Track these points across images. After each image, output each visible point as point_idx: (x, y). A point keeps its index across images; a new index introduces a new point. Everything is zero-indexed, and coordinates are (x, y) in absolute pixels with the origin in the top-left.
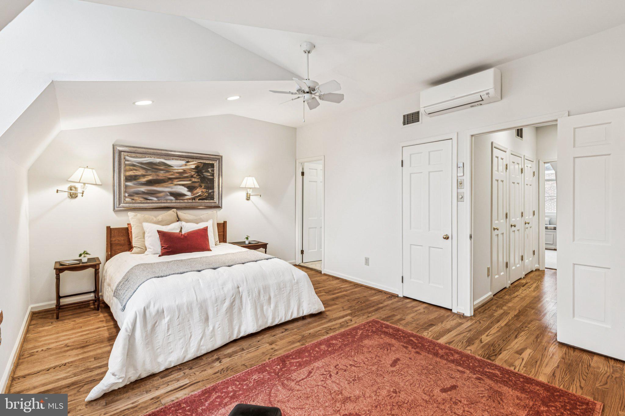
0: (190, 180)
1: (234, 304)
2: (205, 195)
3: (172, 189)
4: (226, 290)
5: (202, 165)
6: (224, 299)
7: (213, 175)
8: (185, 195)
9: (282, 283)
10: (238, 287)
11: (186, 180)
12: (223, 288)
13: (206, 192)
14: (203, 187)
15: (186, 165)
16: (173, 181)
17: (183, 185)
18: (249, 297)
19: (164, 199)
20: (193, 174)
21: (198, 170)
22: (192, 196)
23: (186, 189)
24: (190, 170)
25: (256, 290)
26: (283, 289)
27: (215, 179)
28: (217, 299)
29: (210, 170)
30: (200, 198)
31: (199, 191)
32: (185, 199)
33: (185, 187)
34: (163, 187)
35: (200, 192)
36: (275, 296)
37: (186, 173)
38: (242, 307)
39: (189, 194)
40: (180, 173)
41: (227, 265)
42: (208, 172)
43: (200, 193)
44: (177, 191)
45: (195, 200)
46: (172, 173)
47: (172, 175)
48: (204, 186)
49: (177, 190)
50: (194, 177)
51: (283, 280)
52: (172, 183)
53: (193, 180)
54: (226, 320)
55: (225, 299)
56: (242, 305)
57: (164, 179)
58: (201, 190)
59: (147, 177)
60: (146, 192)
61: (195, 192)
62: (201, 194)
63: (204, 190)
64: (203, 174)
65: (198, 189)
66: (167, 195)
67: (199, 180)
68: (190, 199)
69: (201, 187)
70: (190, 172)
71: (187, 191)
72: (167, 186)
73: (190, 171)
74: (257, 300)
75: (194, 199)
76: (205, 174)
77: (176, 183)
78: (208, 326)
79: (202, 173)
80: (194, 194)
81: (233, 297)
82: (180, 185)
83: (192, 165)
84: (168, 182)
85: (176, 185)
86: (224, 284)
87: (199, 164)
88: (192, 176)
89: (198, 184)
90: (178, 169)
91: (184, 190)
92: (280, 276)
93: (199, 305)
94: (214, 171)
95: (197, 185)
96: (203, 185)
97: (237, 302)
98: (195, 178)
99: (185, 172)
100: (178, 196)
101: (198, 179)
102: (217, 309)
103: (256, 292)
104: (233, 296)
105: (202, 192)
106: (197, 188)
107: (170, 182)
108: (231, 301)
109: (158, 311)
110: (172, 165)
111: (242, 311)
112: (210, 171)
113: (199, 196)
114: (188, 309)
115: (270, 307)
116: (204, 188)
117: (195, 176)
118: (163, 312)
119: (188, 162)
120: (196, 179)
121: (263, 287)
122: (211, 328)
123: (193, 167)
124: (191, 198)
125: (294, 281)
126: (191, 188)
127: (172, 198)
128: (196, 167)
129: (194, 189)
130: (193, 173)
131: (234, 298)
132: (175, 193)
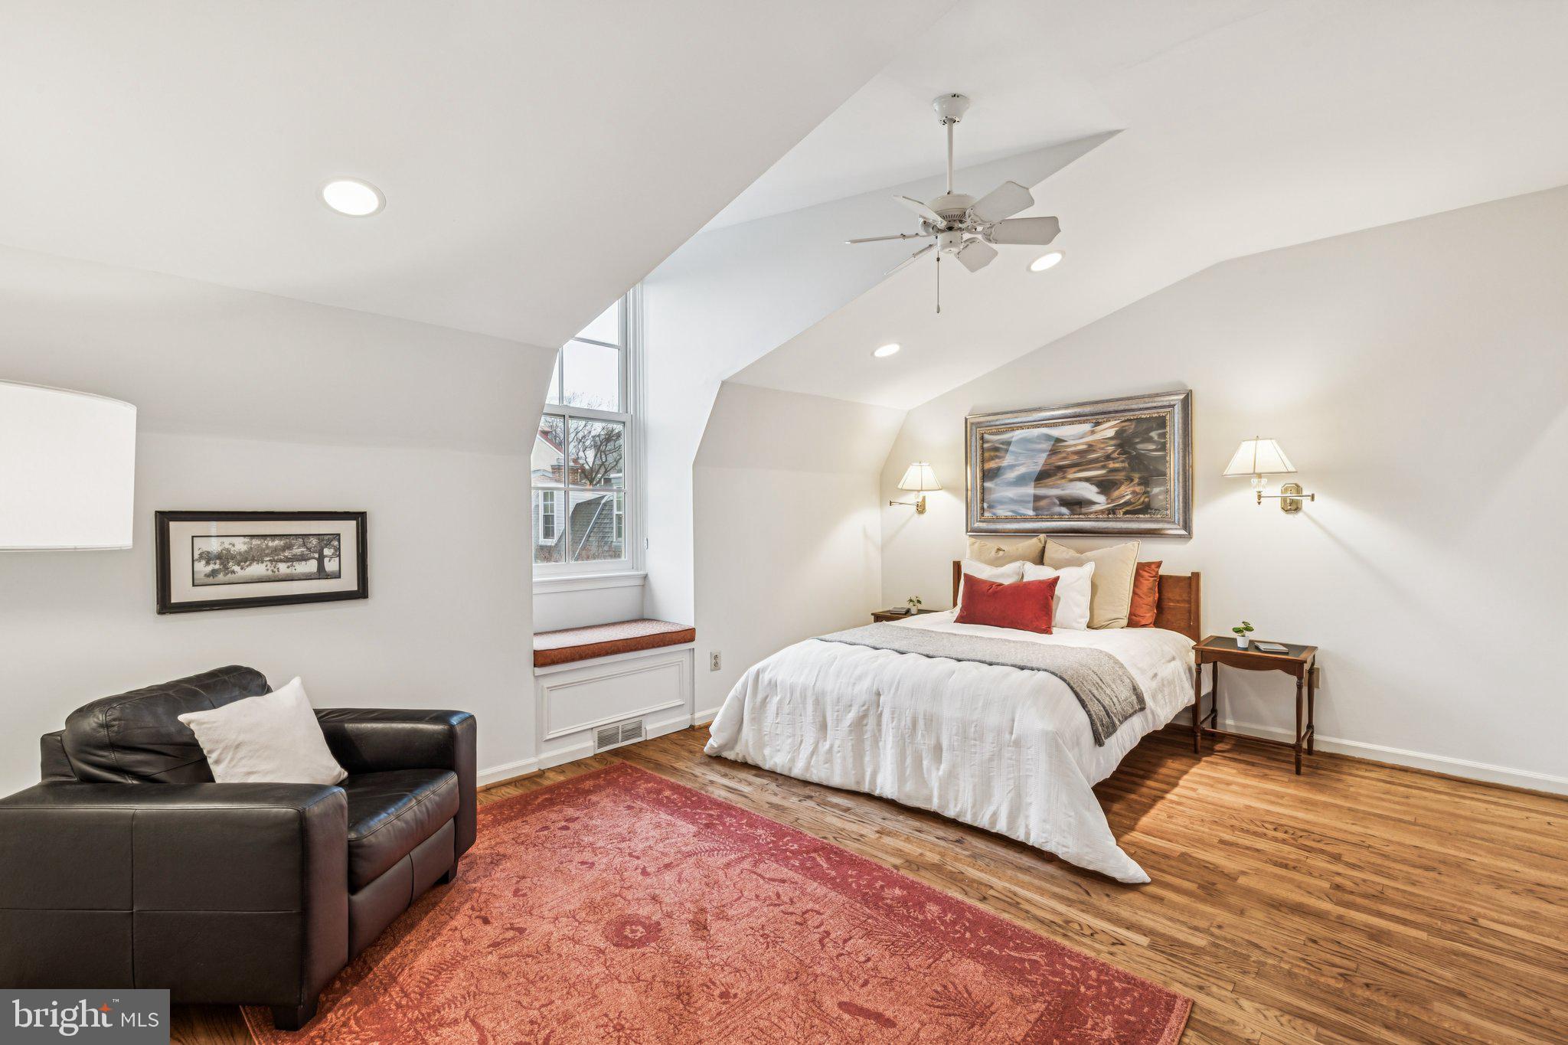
0: (1103, 467)
1: (865, 722)
2: (1142, 500)
3: (1063, 490)
4: (857, 689)
5: (1133, 426)
6: (849, 703)
7: (1163, 447)
8: (1092, 503)
9: (973, 726)
10: (879, 694)
11: (1093, 467)
12: (855, 684)
13: (1145, 493)
14: (1136, 481)
15: (1093, 432)
16: (1065, 472)
17: (1087, 480)
18: (892, 722)
19: (1049, 513)
20: (1110, 451)
21: (1124, 442)
22: (1108, 504)
23: (1094, 489)
24: (1103, 443)
25: (909, 714)
26: (973, 742)
27: (1168, 458)
28: (839, 699)
29: (1154, 434)
30: (1128, 508)
31: (1126, 493)
32: (1091, 513)
33: (1092, 484)
34: (1046, 486)
35: (1127, 495)
36: (952, 748)
37: (1094, 450)
38: (880, 735)
39: (1101, 501)
40: (1081, 453)
41: (925, 653)
42: (1150, 440)
43: (1128, 497)
44: (1074, 495)
45: (1114, 513)
46: (1064, 455)
47: (1064, 458)
48: (1140, 478)
49: (1075, 491)
50: (1113, 459)
51: (977, 721)
52: (1064, 478)
53: (1112, 465)
54: (850, 744)
55: (851, 706)
56: (880, 730)
57: (1048, 470)
58: (1131, 489)
59: (1017, 468)
60: (1015, 498)
61: (1116, 494)
62: (1130, 499)
63: (1138, 489)
64: (1135, 449)
65: (1123, 488)
66: (1055, 504)
67: (1127, 465)
68: (1102, 512)
69: (1132, 480)
70: (1102, 449)
71: (1098, 493)
72: (1054, 485)
73: (1102, 446)
74: (907, 735)
75: (1112, 511)
76: (1139, 446)
77: (1071, 476)
78: (825, 740)
79: (1133, 445)
80: (1113, 501)
81: (864, 708)
82: (1080, 479)
83: (1108, 430)
84: (1056, 475)
85: (1072, 480)
86: (860, 678)
87: (1124, 424)
88: (1108, 457)
89: (1123, 473)
90: (1075, 445)
91: (1089, 492)
92: (976, 709)
93: (814, 697)
94: (1165, 438)
95: (1120, 476)
96: (1136, 476)
97: (871, 721)
98: (1115, 461)
99: (1091, 448)
100: (1075, 505)
101: (1122, 462)
102: (837, 716)
103: (908, 719)
104: (863, 706)
105: (1134, 493)
106: (1122, 484)
107: (1060, 475)
108: (859, 712)
109: (770, 681)
110: (1063, 438)
111: (881, 744)
112: (1156, 438)
113: (1126, 504)
114: (801, 693)
115: (938, 769)
116: (1139, 484)
117: (1115, 455)
118: (776, 686)
119: (1097, 424)
120: (1118, 462)
121: (925, 715)
122: (827, 745)
123: (1111, 433)
124: (1106, 509)
125: (1007, 736)
126: (1105, 486)
127: (1064, 510)
128: (1117, 432)
129: (1113, 487)
130: (1110, 449)
131: (868, 710)
132: (1069, 498)
